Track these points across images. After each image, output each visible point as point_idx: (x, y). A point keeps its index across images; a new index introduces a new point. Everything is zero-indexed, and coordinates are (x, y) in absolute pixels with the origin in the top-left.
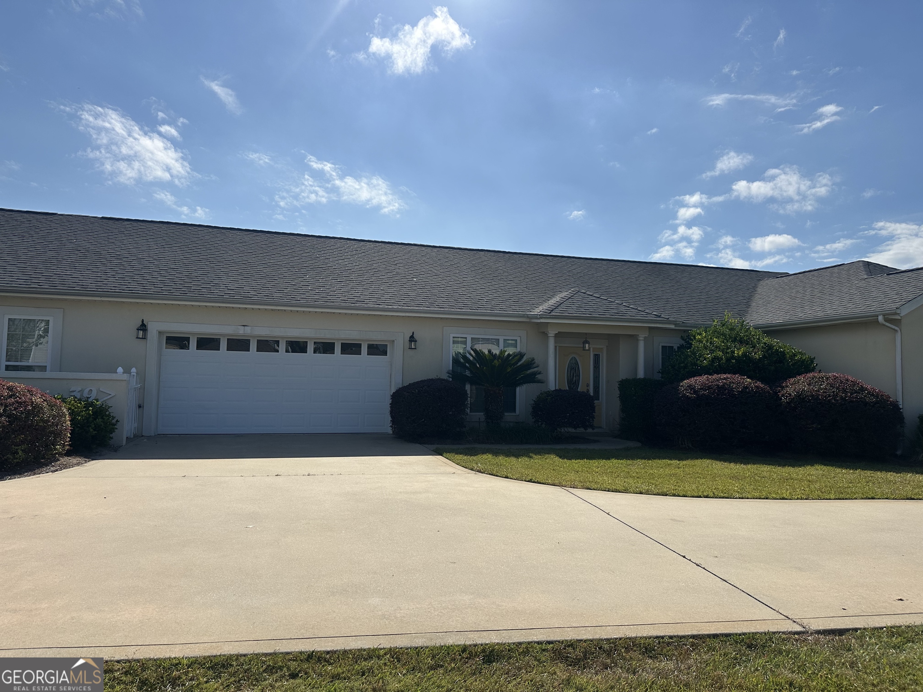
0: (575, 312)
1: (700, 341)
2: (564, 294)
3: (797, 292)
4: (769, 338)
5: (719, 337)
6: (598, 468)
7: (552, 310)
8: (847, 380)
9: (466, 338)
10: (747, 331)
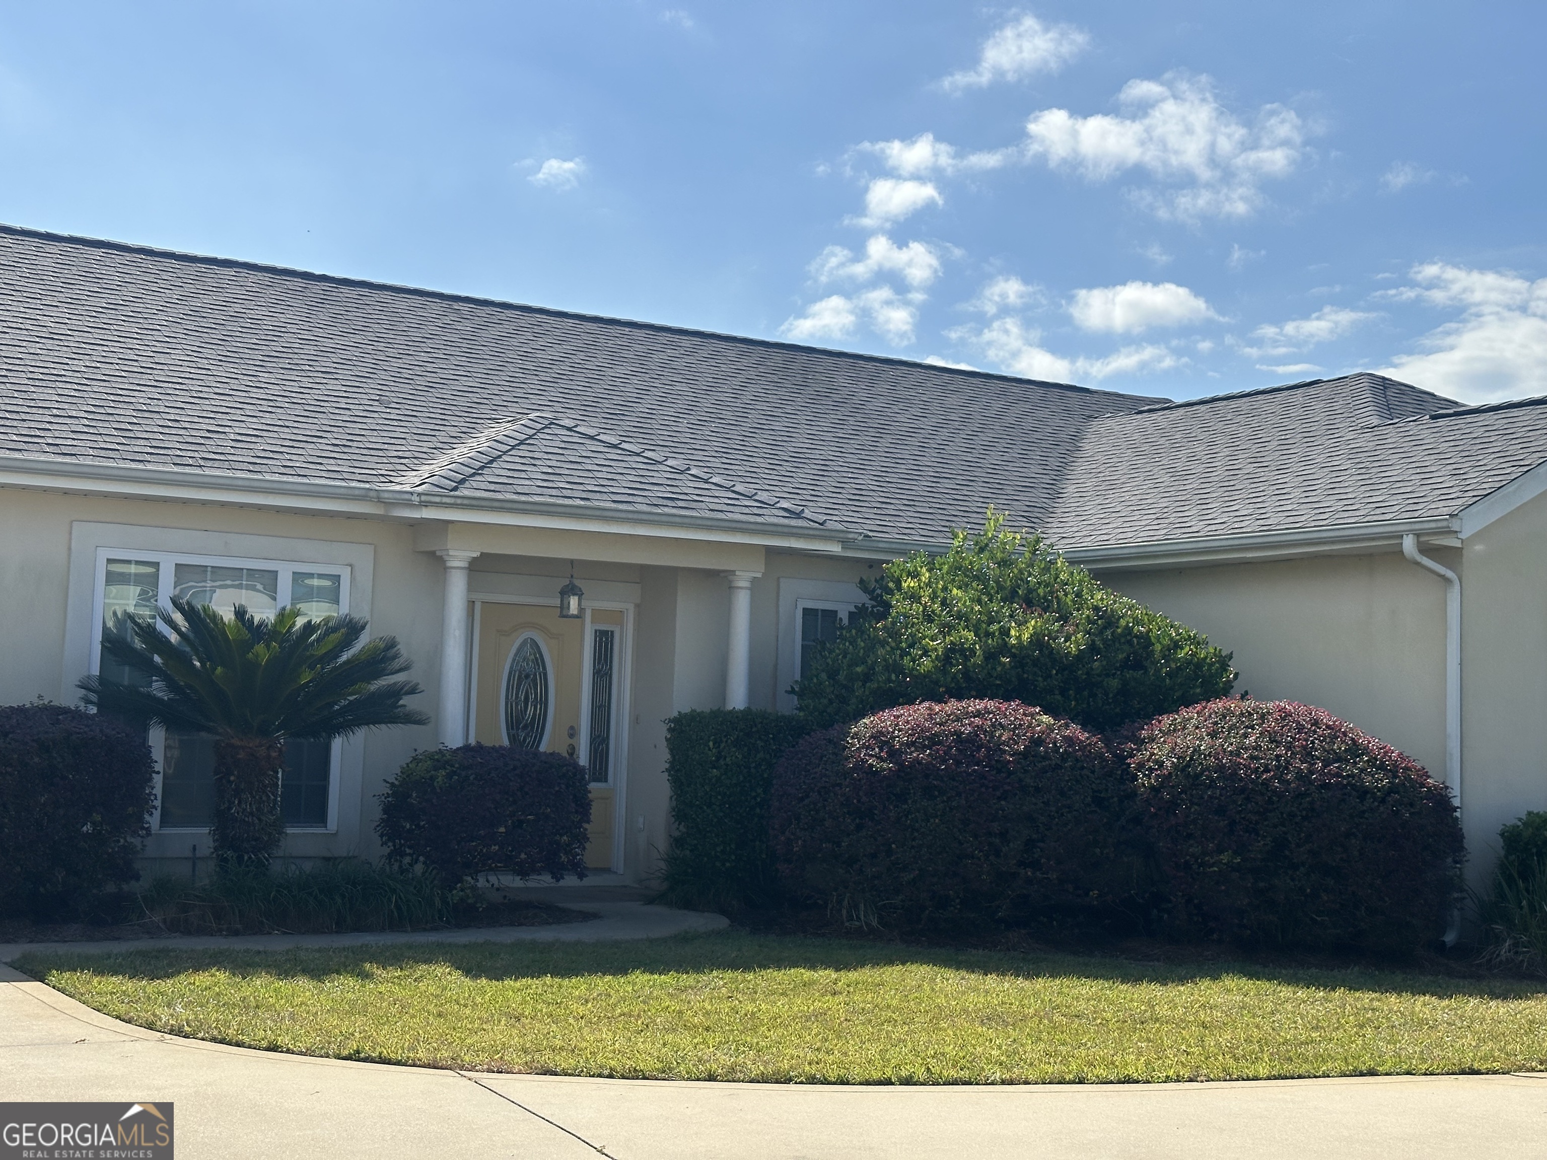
0: (539, 491)
1: (914, 597)
2: (505, 429)
3: (1192, 458)
4: (1107, 593)
5: (967, 585)
6: (587, 1001)
7: (462, 481)
8: (1316, 723)
9: (156, 565)
10: (1046, 570)
